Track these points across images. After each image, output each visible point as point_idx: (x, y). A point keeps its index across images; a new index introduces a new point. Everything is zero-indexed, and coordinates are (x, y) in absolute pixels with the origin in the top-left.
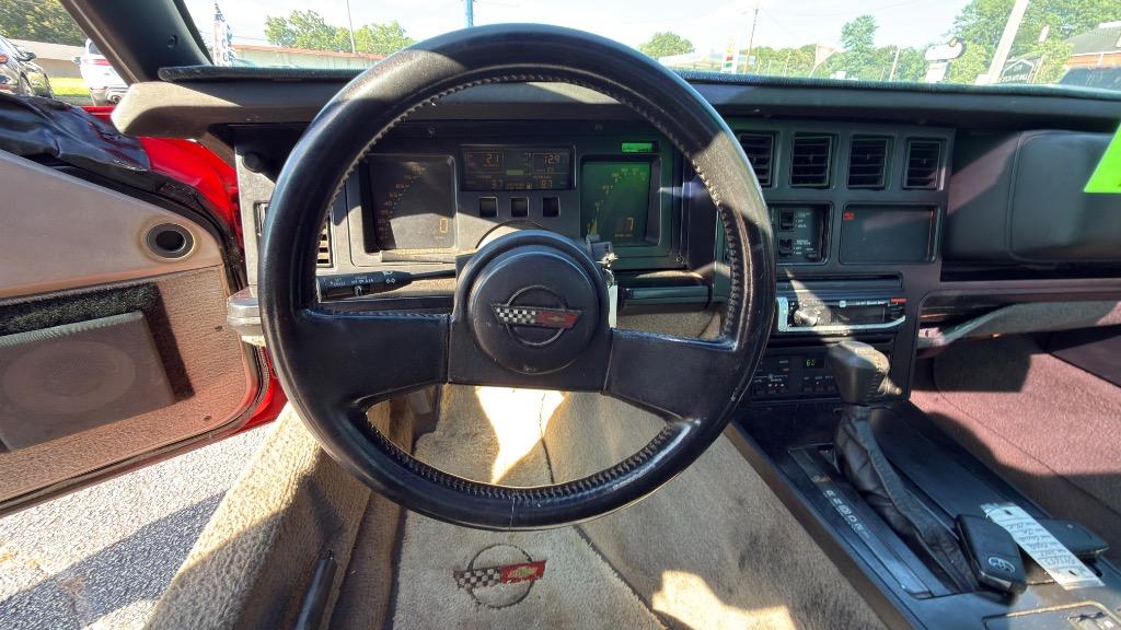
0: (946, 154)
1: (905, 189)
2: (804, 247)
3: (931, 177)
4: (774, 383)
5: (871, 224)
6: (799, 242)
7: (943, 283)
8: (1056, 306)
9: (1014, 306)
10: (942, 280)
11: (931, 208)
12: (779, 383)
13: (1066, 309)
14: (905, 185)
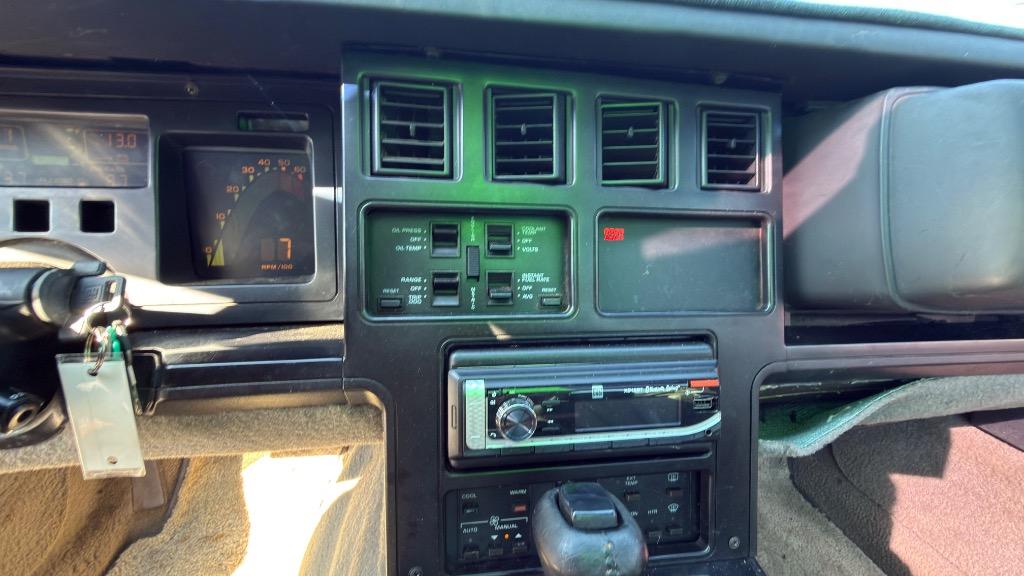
0: (770, 135)
1: (703, 189)
2: (537, 286)
3: (750, 170)
4: (501, 533)
5: (658, 247)
6: (527, 277)
7: (790, 348)
8: (984, 381)
9: (919, 384)
10: (789, 341)
11: (756, 222)
12: (512, 532)
13: (1002, 385)
14: (704, 182)
